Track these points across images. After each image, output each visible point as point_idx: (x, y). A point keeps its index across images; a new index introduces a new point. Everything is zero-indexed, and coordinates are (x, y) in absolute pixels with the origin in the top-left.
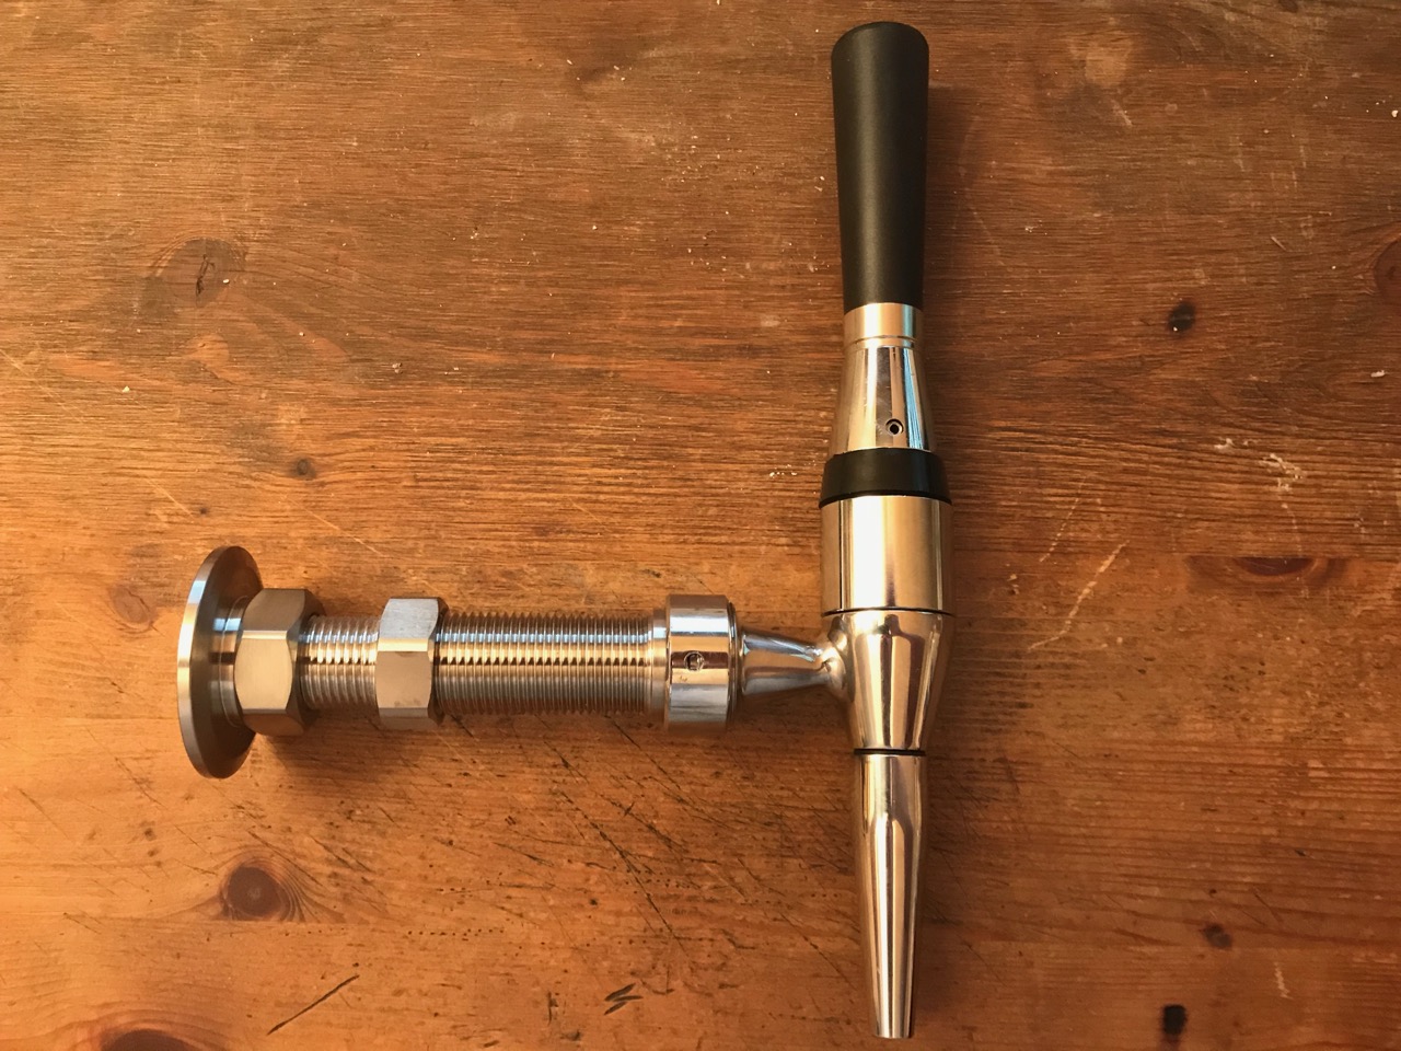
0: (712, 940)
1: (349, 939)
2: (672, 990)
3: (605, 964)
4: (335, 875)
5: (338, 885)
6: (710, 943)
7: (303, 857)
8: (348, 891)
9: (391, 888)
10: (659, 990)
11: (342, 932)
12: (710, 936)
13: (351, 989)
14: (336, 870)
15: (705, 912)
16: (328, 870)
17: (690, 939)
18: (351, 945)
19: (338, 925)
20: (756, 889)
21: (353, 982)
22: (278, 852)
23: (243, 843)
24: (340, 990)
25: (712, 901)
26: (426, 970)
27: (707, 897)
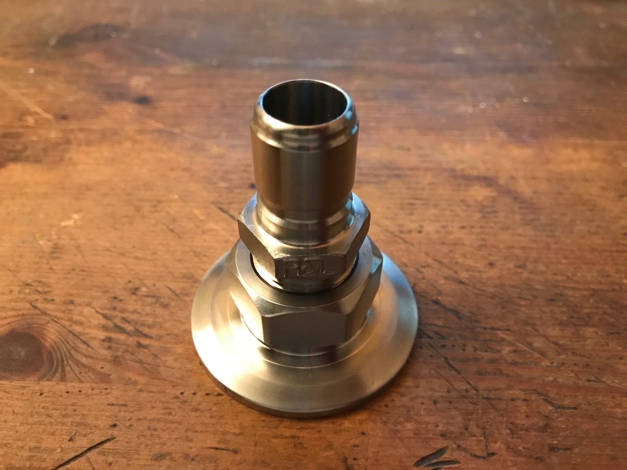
0: (525, 400)
1: (111, 399)
2: (493, 454)
3: (409, 426)
4: (109, 340)
5: (109, 348)
6: (525, 403)
7: (81, 324)
8: (119, 354)
9: (167, 351)
10: (479, 453)
11: (106, 391)
12: (523, 396)
13: (103, 453)
14: (112, 335)
15: (511, 374)
16: (102, 335)
17: (500, 399)
18: (113, 405)
19: (103, 385)
20: (559, 354)
21: (107, 445)
22: (55, 320)
23: (21, 313)
24: (89, 454)
25: (515, 363)
26: (196, 432)
27: (510, 360)
